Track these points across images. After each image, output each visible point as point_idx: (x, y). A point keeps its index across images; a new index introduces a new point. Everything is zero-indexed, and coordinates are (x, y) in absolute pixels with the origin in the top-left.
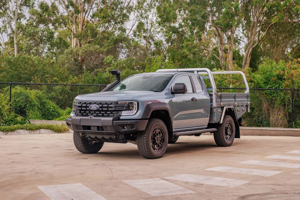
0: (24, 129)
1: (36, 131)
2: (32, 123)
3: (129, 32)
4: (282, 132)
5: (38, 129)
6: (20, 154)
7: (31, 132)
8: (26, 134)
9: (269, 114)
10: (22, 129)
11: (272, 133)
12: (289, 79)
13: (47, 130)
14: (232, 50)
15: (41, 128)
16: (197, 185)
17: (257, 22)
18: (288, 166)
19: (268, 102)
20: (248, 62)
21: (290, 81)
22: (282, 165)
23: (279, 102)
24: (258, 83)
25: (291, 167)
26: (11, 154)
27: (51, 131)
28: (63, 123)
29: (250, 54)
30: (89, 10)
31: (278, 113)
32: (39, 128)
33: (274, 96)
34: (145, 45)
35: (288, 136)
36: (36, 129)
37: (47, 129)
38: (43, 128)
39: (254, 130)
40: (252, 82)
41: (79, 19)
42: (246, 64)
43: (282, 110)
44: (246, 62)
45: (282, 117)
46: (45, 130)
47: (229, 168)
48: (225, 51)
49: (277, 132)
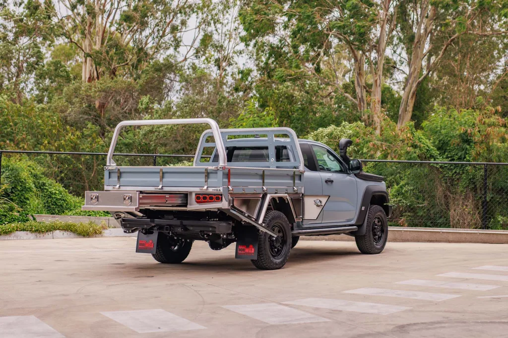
0: (28, 231)
1: (47, 234)
2: (38, 220)
3: (188, 52)
4: (468, 237)
5: (50, 231)
6: (41, 270)
7: (38, 235)
8: (29, 239)
9: (447, 204)
10: (24, 230)
11: (451, 237)
12: (482, 143)
13: (65, 233)
14: (380, 86)
15: (55, 229)
16: (332, 312)
17: (426, 34)
18: (472, 287)
19: (446, 183)
20: (410, 109)
21: (484, 146)
22: (463, 286)
23: (464, 183)
24: (427, 150)
25: (477, 289)
26: (28, 270)
27: (72, 235)
28: (91, 220)
29: (413, 94)
30: (114, 11)
31: (463, 203)
32: (51, 229)
33: (455, 172)
34: (218, 75)
35: (478, 242)
36: (47, 231)
37: (65, 230)
38: (59, 229)
39: (420, 233)
40: (417, 148)
41: (95, 28)
42: (407, 113)
43: (471, 197)
44: (406, 108)
45: (471, 210)
46: (62, 232)
47: (379, 290)
48: (368, 88)
49: (458, 236)
